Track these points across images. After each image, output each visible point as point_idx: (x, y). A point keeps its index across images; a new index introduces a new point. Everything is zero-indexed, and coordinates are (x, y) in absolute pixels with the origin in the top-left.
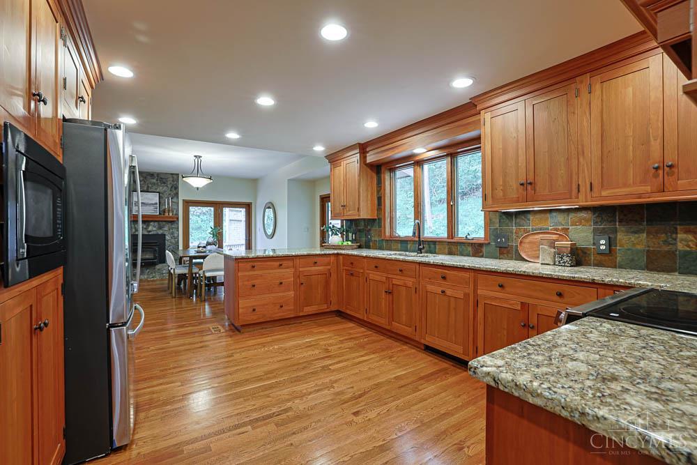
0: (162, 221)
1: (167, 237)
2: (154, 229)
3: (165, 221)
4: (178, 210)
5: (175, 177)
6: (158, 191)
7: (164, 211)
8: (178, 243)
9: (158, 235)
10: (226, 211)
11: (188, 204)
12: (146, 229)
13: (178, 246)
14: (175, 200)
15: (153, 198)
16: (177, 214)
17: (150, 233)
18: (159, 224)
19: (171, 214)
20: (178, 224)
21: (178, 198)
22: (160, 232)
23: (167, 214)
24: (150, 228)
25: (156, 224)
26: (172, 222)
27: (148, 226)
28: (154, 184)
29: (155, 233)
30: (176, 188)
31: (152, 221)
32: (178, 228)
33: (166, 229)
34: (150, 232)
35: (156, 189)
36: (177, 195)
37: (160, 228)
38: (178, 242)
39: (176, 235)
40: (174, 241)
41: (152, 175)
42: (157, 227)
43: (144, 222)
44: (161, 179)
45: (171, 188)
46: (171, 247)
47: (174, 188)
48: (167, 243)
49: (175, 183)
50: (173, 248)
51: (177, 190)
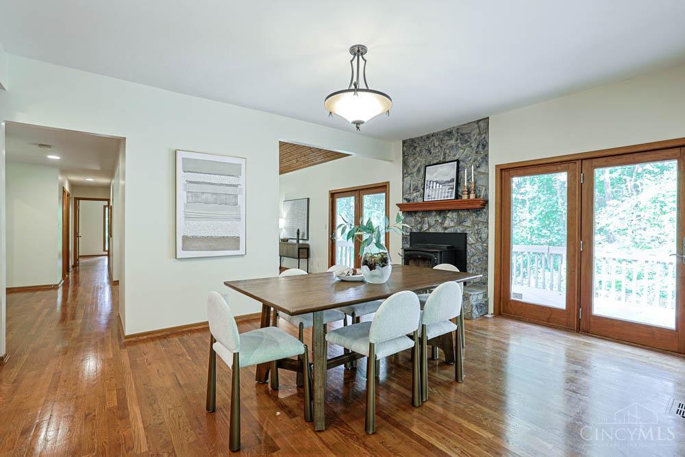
0: (460, 210)
1: (470, 240)
2: (452, 224)
3: (468, 210)
4: (487, 189)
5: (483, 124)
6: (457, 157)
8: (487, 251)
9: (455, 234)
10: (604, 176)
11: (506, 172)
12: (441, 223)
13: (487, 256)
14: (482, 170)
15: (449, 172)
16: (487, 195)
17: (446, 232)
18: (459, 215)
19: (472, 197)
20: (487, 214)
21: (487, 162)
22: (459, 230)
23: (466, 197)
24: (447, 223)
25: (455, 215)
26: (478, 211)
27: (445, 218)
28: (452, 147)
29: (452, 230)
30: (485, 145)
31: (449, 210)
32: (487, 222)
33: (468, 223)
34: (446, 228)
35: (454, 155)
36: (486, 158)
37: (460, 222)
38: (487, 249)
39: (484, 236)
40: (480, 247)
41: (449, 133)
42: (455, 220)
43: (440, 212)
44: (461, 137)
45: (478, 147)
46: (476, 258)
47: (481, 146)
48: (470, 250)
49: (483, 136)
50: (479, 259)
51: (486, 149)
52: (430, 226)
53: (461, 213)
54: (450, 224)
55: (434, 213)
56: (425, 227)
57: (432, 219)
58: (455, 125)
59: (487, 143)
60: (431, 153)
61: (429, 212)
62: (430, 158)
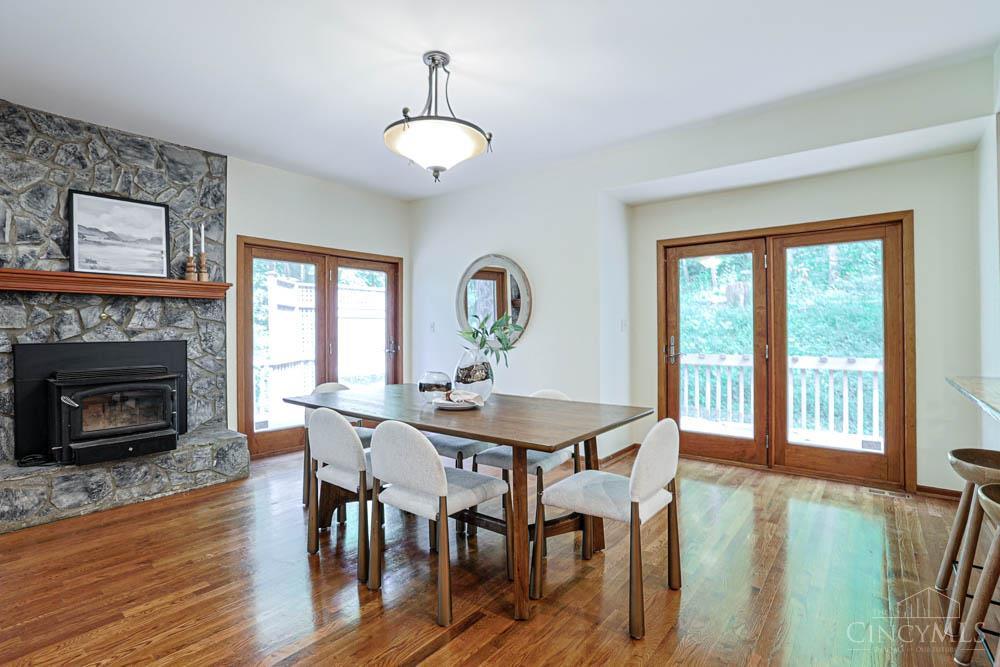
0: (173, 299)
1: (193, 352)
2: (150, 324)
3: (185, 299)
4: (223, 268)
5: (216, 163)
6: (161, 199)
7: (184, 268)
8: (224, 367)
10: (347, 277)
11: (251, 248)
12: (119, 323)
13: (224, 376)
14: (214, 235)
15: (147, 222)
16: (222, 279)
17: (135, 339)
18: (164, 308)
19: (205, 278)
20: (223, 308)
21: (223, 227)
22: (169, 334)
23: (194, 277)
24: (135, 322)
25: (156, 307)
26: (206, 302)
27: (129, 313)
28: (149, 175)
29: (151, 336)
30: (219, 198)
31: (141, 298)
32: (224, 322)
33: (188, 322)
34: (134, 333)
35: (156, 193)
36: (220, 218)
37: (168, 321)
38: (223, 364)
39: (217, 343)
40: (211, 363)
41: (142, 146)
42: (158, 317)
43: (114, 300)
44: (171, 165)
45: (205, 195)
46: (203, 381)
47: (210, 197)
48: (192, 370)
49: (216, 182)
50: (210, 383)
51: (222, 204)
52: (84, 328)
53: (169, 304)
54: (145, 323)
55: (98, 301)
56: (69, 331)
57: (92, 314)
58: (157, 138)
59: (225, 196)
60: (84, 166)
61: (80, 298)
62: (81, 176)
